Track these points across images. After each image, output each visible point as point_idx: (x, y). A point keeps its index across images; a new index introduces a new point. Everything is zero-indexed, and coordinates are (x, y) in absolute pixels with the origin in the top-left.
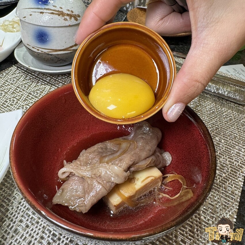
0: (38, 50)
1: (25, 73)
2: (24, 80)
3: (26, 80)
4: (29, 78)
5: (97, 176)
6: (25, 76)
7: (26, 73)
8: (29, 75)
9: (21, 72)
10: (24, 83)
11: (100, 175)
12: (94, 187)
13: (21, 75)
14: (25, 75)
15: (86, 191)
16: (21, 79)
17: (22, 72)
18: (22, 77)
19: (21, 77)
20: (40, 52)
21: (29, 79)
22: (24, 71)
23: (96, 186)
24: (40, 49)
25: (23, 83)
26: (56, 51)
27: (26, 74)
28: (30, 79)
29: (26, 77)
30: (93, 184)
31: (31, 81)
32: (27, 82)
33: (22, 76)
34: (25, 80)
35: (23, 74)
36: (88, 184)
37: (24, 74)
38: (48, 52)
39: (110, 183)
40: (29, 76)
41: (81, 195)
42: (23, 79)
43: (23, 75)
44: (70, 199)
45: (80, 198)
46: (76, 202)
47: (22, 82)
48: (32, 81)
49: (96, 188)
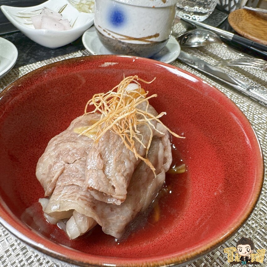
0: (109, 34)
20: (110, 37)
24: (112, 34)
26: (130, 38)
38: (120, 39)
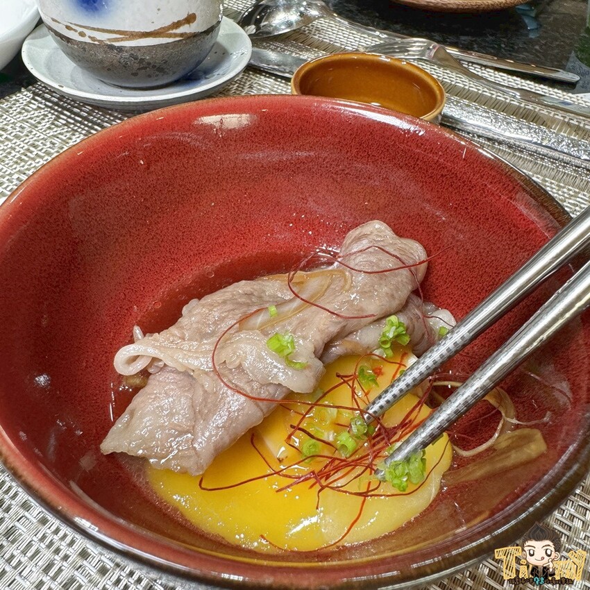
0: (82, 34)
1: (54, 109)
2: (49, 128)
3: (57, 126)
4: (64, 122)
5: (230, 368)
6: (54, 117)
7: (56, 108)
8: (65, 115)
9: (43, 106)
10: (51, 134)
11: (240, 365)
12: (221, 399)
13: (44, 115)
14: (53, 114)
15: (199, 411)
16: (43, 124)
17: (47, 106)
18: (47, 120)
19: (43, 119)
20: (87, 40)
21: (64, 125)
22: (50, 104)
23: (228, 397)
24: (88, 32)
25: (48, 135)
27: (57, 111)
28: (67, 124)
29: (55, 120)
30: (220, 389)
31: (70, 129)
32: (59, 132)
33: (46, 116)
34: (53, 126)
35: (50, 112)
36: (205, 392)
37: (52, 111)
38: (109, 40)
39: (271, 389)
40: (65, 118)
41: (186, 424)
42: (48, 126)
43: (50, 115)
44: (153, 438)
45: (182, 433)
46: (171, 446)
47: (45, 131)
48: (73, 130)
49: (229, 403)
